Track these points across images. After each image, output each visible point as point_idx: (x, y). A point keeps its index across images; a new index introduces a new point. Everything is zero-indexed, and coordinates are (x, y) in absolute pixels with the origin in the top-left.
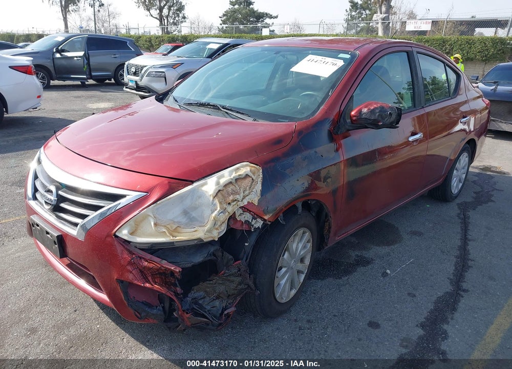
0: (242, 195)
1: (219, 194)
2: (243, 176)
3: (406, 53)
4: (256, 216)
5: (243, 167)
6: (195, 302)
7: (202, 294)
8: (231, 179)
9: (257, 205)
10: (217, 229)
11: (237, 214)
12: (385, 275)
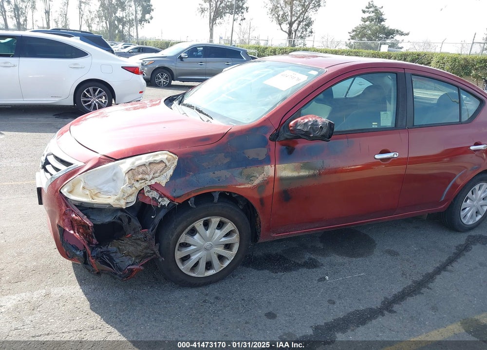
0: (151, 176)
1: (130, 172)
2: (158, 162)
3: (395, 74)
4: (162, 196)
5: (161, 154)
6: (108, 254)
7: (114, 249)
8: (146, 162)
9: (164, 186)
10: (124, 199)
11: (145, 190)
12: (322, 279)
